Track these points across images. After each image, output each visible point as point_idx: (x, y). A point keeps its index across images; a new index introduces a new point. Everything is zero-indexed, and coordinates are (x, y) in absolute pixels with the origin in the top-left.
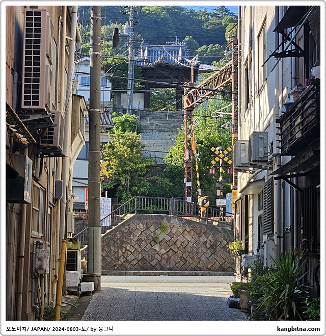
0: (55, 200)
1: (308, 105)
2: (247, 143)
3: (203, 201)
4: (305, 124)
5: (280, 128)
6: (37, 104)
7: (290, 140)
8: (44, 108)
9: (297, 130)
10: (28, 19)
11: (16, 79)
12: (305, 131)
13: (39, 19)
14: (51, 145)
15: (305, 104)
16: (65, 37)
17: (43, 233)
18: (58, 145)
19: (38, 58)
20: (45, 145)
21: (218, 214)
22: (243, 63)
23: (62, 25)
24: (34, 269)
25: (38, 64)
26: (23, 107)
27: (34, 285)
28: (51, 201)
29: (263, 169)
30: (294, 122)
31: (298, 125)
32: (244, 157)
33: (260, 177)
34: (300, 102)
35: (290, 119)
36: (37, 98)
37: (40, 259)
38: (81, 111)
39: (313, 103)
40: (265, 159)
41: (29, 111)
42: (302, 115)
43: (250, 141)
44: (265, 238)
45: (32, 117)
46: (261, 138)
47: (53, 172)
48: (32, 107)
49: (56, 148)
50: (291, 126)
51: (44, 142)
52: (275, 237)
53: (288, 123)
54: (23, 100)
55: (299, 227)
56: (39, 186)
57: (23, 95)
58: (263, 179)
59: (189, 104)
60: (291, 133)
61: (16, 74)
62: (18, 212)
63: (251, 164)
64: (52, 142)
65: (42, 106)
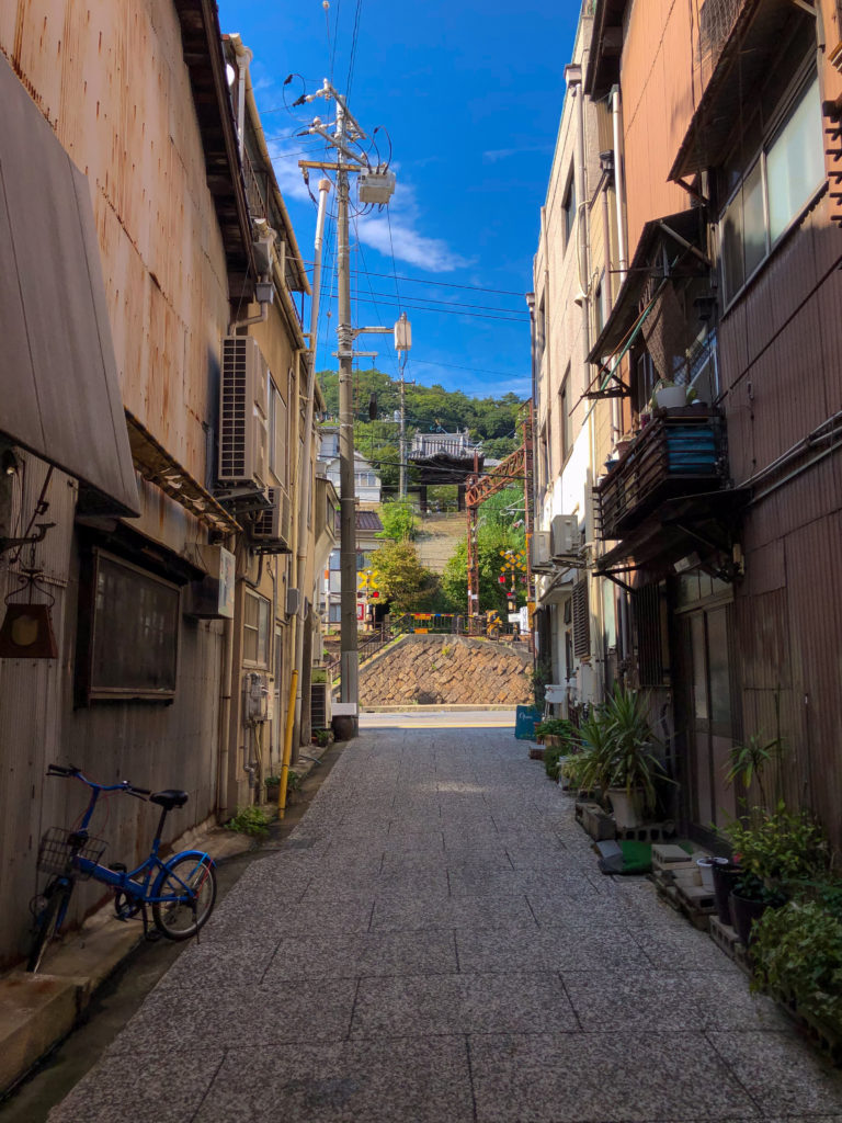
0: (288, 616)
1: (647, 453)
2: (548, 536)
3: (492, 617)
4: (643, 484)
5: (599, 501)
6: (240, 472)
7: (617, 515)
8: (253, 478)
9: (629, 496)
10: (226, 351)
11: (211, 438)
12: (643, 495)
13: (243, 351)
14: (270, 535)
15: (642, 454)
16: (298, 396)
17: (266, 660)
18: (280, 535)
19: (242, 407)
20: (260, 535)
21: (511, 633)
22: (539, 434)
23: (294, 377)
24: (247, 715)
25: (242, 415)
26: (221, 477)
27: (248, 738)
28: (282, 618)
29: (571, 567)
30: (624, 485)
31: (629, 489)
32: (543, 554)
33: (565, 579)
34: (633, 452)
35: (616, 483)
36: (242, 464)
37: (256, 700)
38: (329, 500)
39: (657, 448)
40: (574, 553)
41: (230, 484)
42: (638, 472)
43: (552, 533)
44: (577, 662)
45: (236, 493)
46: (568, 524)
47: (284, 578)
48: (233, 477)
49: (276, 540)
50: (617, 493)
51: (258, 531)
52: (592, 661)
53: (613, 491)
54: (221, 468)
55: (631, 647)
56: (258, 596)
57: (221, 460)
58: (571, 582)
59: (472, 501)
60: (618, 504)
61: (211, 431)
62: (221, 633)
63: (554, 561)
64: (270, 531)
65: (249, 475)
